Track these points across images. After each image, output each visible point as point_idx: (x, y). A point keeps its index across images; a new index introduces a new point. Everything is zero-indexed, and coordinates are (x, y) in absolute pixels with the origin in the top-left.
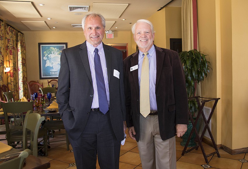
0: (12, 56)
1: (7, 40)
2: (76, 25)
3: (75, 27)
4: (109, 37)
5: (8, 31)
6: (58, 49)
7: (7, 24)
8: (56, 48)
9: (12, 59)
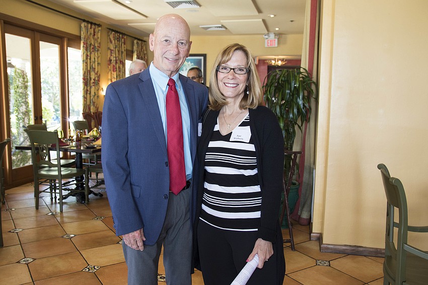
0: (115, 73)
1: (109, 51)
2: (210, 27)
3: (209, 29)
4: (269, 44)
5: (112, 39)
6: (192, 64)
7: (110, 29)
8: (189, 63)
9: (115, 77)
